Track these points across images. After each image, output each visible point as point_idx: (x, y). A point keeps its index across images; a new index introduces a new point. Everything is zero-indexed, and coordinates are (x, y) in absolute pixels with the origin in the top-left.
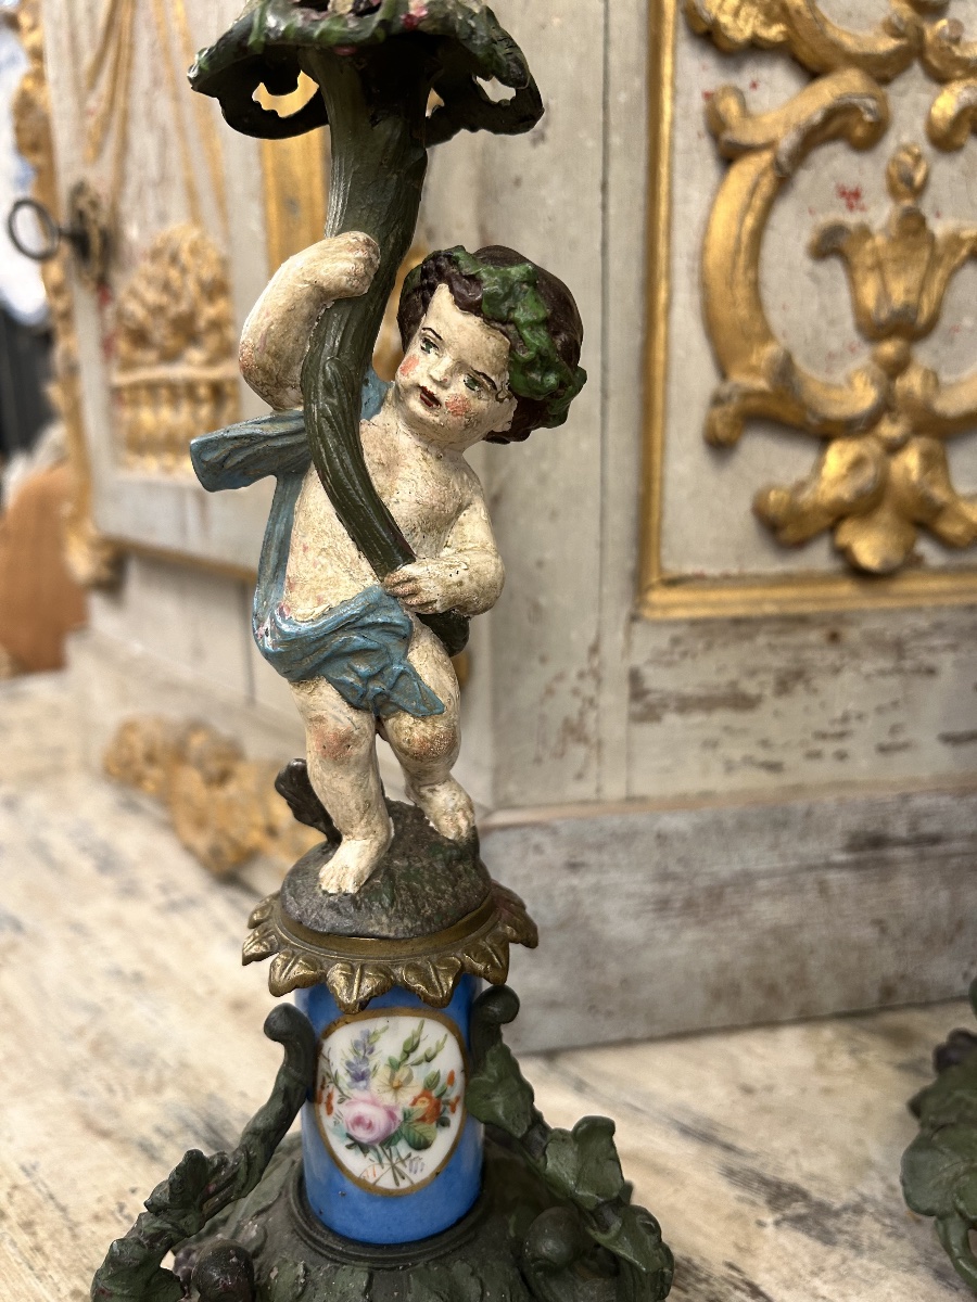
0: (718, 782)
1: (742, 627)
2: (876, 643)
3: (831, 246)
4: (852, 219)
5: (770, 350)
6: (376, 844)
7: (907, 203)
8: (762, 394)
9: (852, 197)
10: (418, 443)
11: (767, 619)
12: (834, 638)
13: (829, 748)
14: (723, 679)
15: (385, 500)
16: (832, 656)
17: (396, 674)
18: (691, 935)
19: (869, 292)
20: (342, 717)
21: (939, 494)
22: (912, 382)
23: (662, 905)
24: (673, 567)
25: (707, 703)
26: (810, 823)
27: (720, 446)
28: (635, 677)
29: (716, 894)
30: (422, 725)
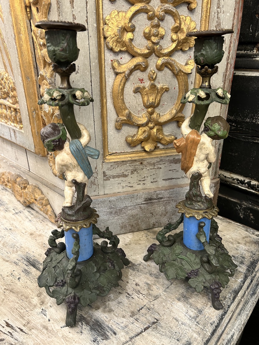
0: (121, 190)
1: (123, 162)
2: (150, 164)
3: (137, 91)
4: (141, 85)
5: (127, 111)
7: (152, 82)
8: (125, 120)
9: (142, 81)
11: (129, 161)
12: (141, 163)
13: (142, 183)
14: (121, 172)
16: (141, 167)
18: (116, 218)
19: (146, 99)
21: (161, 136)
22: (155, 116)
23: (111, 213)
24: (111, 151)
25: (118, 176)
26: (137, 197)
27: (118, 129)
28: (104, 173)
29: (121, 210)
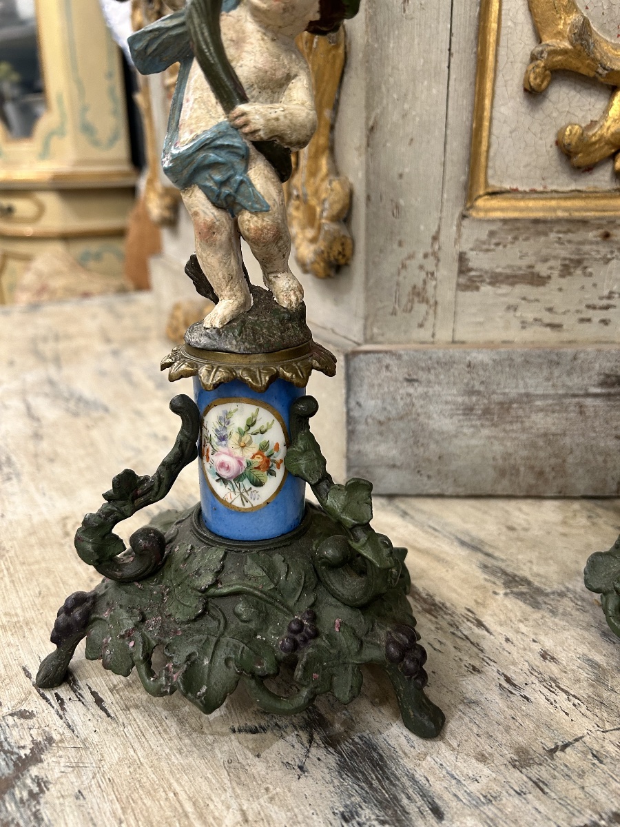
0: (516, 335)
1: (539, 225)
5: (573, 18)
6: (236, 303)
8: (564, 52)
10: (259, 29)
11: (558, 221)
12: (607, 236)
13: (597, 315)
14: (524, 263)
15: (233, 64)
16: (604, 250)
17: (238, 181)
18: (485, 432)
20: (208, 212)
23: (468, 410)
24: (495, 184)
25: (512, 279)
26: (575, 364)
27: (533, 94)
28: (462, 258)
29: (505, 406)
30: (255, 219)
